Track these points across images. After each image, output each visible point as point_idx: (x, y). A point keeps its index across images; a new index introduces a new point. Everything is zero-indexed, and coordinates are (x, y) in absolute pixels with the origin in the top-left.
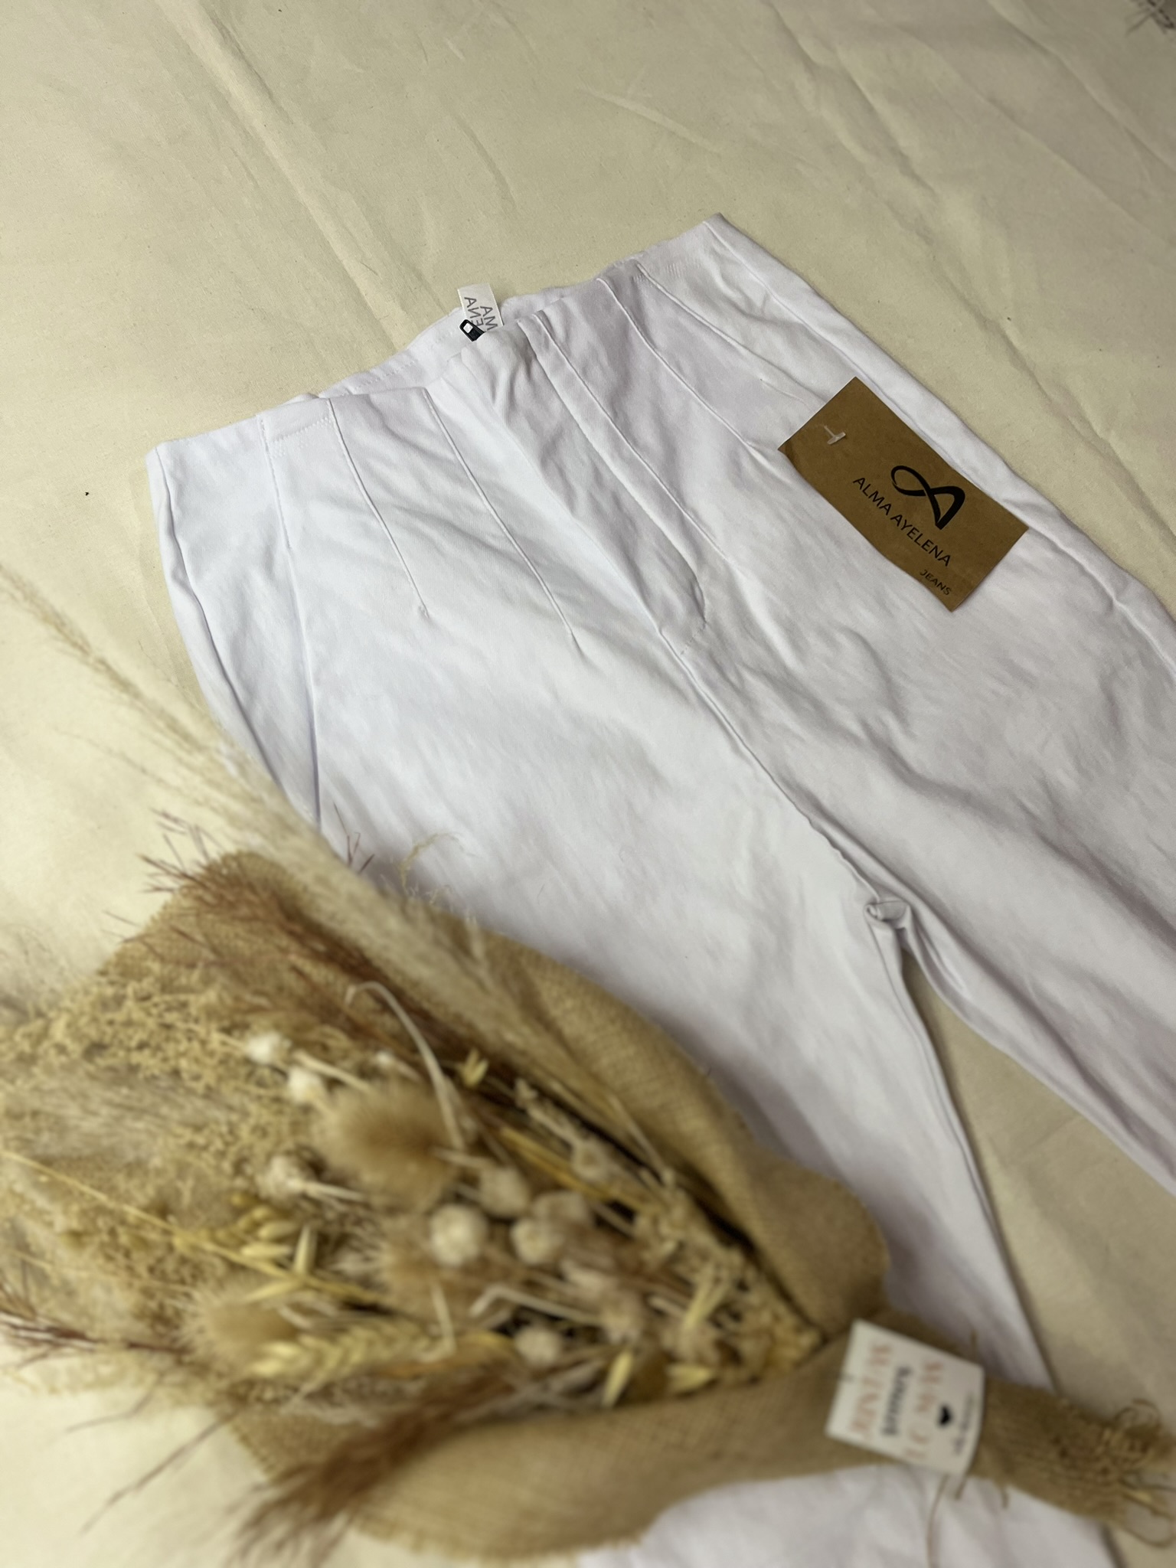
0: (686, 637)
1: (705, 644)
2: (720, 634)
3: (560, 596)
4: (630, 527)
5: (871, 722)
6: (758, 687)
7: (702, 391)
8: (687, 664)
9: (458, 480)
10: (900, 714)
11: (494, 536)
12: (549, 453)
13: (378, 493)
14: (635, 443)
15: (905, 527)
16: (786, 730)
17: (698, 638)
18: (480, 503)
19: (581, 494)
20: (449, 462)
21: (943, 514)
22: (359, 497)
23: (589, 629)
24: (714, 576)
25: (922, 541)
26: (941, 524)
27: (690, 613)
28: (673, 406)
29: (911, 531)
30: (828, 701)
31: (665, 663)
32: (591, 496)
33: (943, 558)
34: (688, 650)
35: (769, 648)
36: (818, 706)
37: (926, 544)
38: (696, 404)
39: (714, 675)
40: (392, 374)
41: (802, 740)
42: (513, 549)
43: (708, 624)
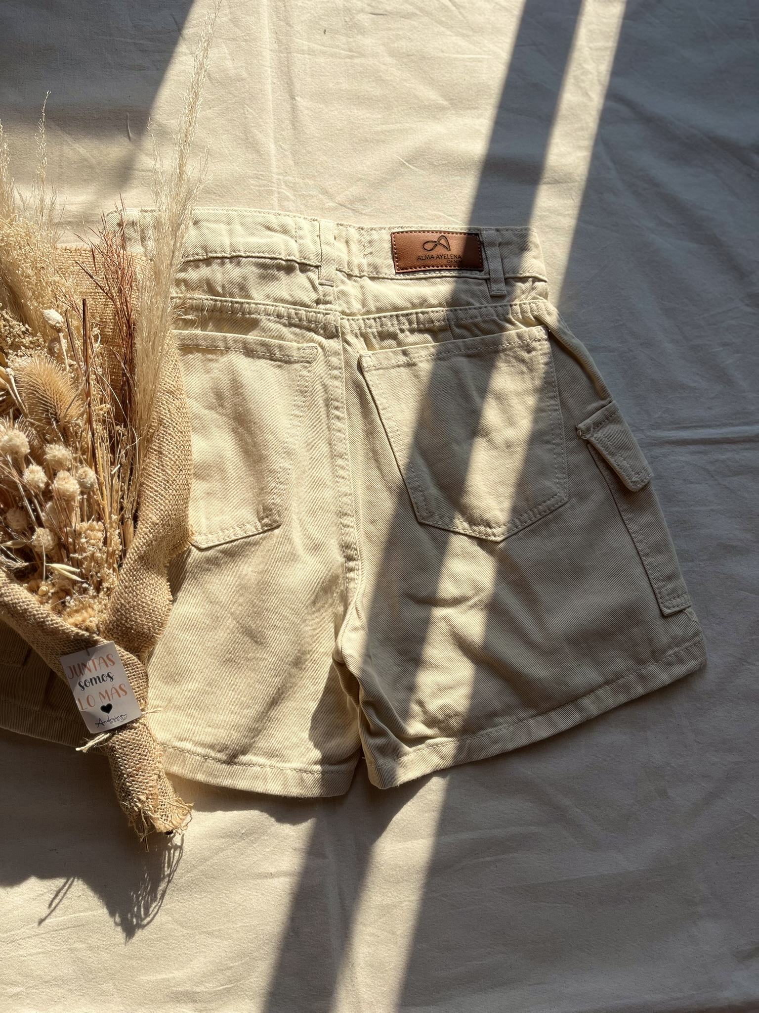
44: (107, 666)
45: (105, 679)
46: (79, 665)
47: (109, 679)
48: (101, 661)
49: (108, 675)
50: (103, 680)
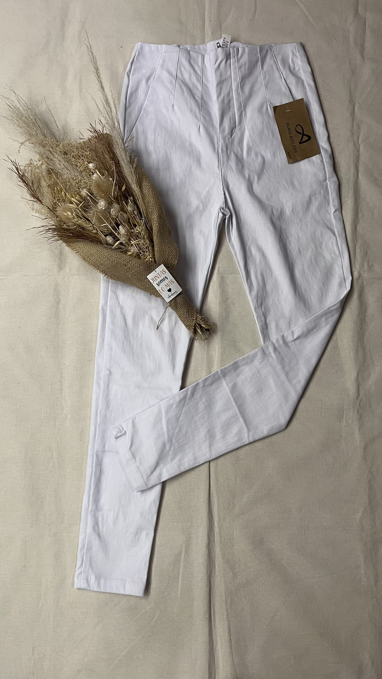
0: (224, 139)
1: (227, 142)
2: (232, 142)
3: (203, 116)
4: (228, 109)
5: (252, 177)
6: (233, 156)
7: (266, 86)
8: (220, 143)
9: (198, 80)
10: (259, 178)
11: (198, 96)
12: (220, 84)
13: (179, 75)
14: (242, 90)
15: (292, 140)
16: (232, 168)
17: (227, 140)
18: (200, 88)
19: (222, 95)
20: (199, 75)
21: (303, 141)
22: (174, 74)
23: (204, 126)
24: (240, 129)
25: (293, 145)
26: (300, 143)
27: (229, 133)
28: (257, 86)
29: (292, 141)
30: (246, 168)
31: (216, 142)
32: (224, 98)
33: (295, 151)
34: (222, 141)
35: (242, 150)
36: (243, 167)
37: (294, 146)
38: (263, 88)
39: (225, 149)
40: (199, 48)
41: (233, 172)
42: (200, 101)
43: (231, 139)
44: (164, 274)
45: (165, 279)
46: (154, 277)
47: (166, 279)
48: (161, 273)
49: (166, 278)
50: (164, 280)
